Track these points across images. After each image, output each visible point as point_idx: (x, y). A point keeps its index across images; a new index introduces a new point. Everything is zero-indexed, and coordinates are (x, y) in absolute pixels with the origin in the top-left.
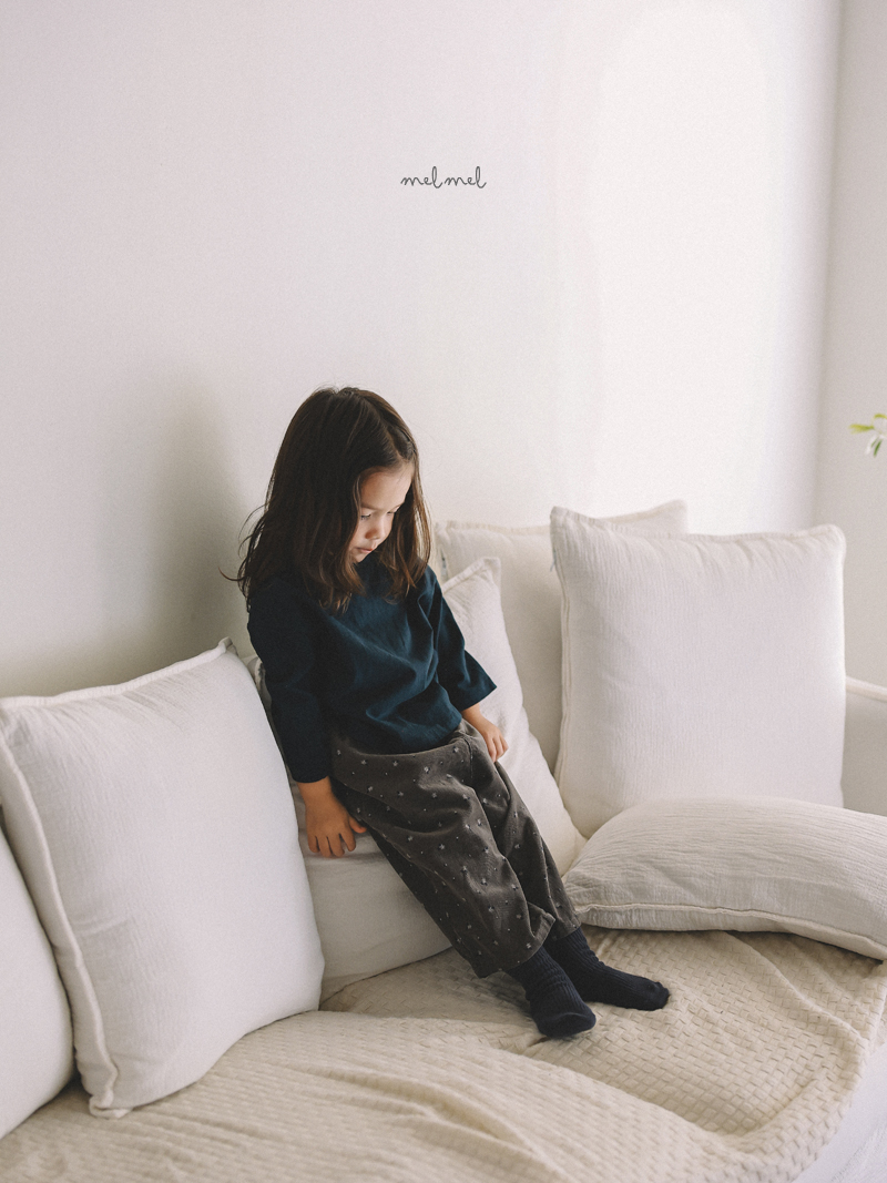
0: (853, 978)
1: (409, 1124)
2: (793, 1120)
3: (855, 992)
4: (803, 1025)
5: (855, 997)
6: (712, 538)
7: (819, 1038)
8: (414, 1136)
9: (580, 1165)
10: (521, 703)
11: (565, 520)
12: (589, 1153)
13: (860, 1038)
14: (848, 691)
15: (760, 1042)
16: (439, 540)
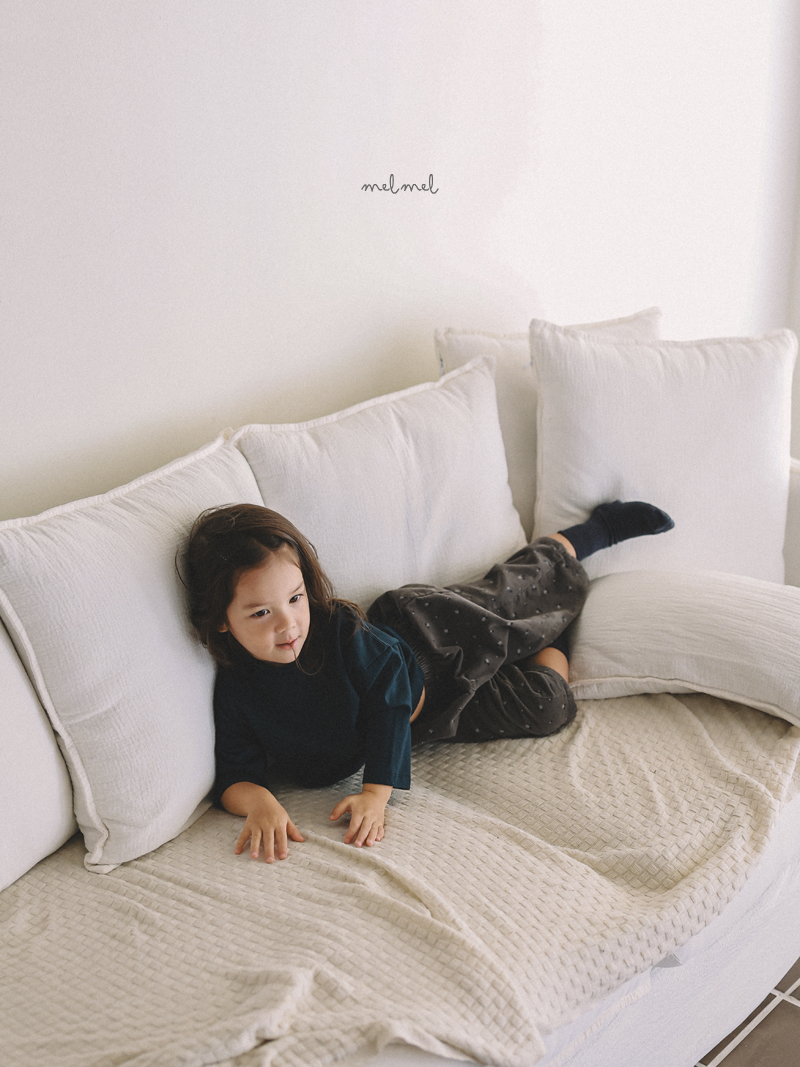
0: (769, 738)
1: (352, 893)
2: (704, 880)
3: (771, 752)
4: (723, 784)
5: (771, 755)
6: (675, 344)
7: (737, 798)
8: (356, 906)
9: (498, 934)
10: (506, 480)
11: (542, 330)
12: (510, 922)
13: (772, 799)
14: (791, 472)
15: (685, 803)
16: (438, 343)
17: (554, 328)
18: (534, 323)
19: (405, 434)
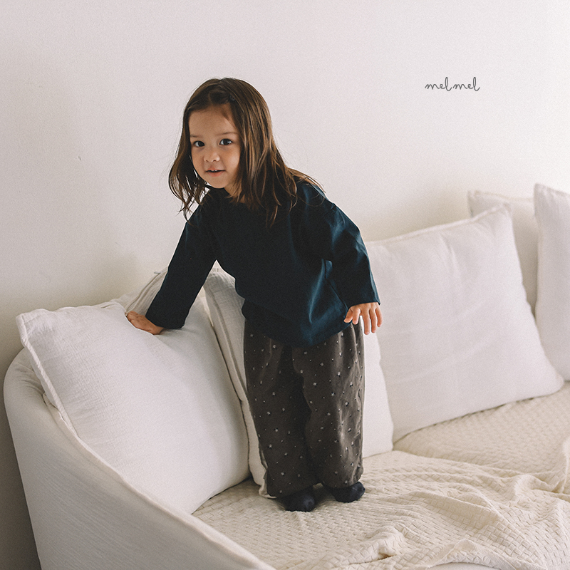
11: (542, 191)
16: (470, 200)
17: (550, 190)
18: (537, 186)
19: (449, 248)
